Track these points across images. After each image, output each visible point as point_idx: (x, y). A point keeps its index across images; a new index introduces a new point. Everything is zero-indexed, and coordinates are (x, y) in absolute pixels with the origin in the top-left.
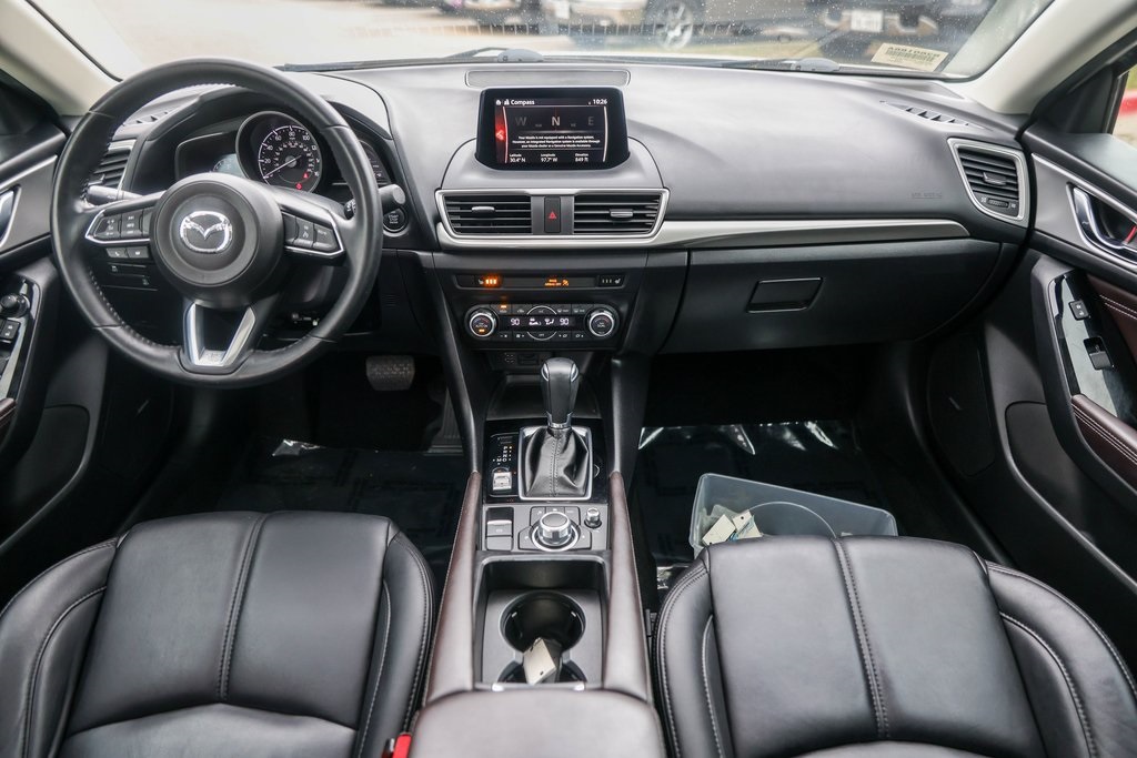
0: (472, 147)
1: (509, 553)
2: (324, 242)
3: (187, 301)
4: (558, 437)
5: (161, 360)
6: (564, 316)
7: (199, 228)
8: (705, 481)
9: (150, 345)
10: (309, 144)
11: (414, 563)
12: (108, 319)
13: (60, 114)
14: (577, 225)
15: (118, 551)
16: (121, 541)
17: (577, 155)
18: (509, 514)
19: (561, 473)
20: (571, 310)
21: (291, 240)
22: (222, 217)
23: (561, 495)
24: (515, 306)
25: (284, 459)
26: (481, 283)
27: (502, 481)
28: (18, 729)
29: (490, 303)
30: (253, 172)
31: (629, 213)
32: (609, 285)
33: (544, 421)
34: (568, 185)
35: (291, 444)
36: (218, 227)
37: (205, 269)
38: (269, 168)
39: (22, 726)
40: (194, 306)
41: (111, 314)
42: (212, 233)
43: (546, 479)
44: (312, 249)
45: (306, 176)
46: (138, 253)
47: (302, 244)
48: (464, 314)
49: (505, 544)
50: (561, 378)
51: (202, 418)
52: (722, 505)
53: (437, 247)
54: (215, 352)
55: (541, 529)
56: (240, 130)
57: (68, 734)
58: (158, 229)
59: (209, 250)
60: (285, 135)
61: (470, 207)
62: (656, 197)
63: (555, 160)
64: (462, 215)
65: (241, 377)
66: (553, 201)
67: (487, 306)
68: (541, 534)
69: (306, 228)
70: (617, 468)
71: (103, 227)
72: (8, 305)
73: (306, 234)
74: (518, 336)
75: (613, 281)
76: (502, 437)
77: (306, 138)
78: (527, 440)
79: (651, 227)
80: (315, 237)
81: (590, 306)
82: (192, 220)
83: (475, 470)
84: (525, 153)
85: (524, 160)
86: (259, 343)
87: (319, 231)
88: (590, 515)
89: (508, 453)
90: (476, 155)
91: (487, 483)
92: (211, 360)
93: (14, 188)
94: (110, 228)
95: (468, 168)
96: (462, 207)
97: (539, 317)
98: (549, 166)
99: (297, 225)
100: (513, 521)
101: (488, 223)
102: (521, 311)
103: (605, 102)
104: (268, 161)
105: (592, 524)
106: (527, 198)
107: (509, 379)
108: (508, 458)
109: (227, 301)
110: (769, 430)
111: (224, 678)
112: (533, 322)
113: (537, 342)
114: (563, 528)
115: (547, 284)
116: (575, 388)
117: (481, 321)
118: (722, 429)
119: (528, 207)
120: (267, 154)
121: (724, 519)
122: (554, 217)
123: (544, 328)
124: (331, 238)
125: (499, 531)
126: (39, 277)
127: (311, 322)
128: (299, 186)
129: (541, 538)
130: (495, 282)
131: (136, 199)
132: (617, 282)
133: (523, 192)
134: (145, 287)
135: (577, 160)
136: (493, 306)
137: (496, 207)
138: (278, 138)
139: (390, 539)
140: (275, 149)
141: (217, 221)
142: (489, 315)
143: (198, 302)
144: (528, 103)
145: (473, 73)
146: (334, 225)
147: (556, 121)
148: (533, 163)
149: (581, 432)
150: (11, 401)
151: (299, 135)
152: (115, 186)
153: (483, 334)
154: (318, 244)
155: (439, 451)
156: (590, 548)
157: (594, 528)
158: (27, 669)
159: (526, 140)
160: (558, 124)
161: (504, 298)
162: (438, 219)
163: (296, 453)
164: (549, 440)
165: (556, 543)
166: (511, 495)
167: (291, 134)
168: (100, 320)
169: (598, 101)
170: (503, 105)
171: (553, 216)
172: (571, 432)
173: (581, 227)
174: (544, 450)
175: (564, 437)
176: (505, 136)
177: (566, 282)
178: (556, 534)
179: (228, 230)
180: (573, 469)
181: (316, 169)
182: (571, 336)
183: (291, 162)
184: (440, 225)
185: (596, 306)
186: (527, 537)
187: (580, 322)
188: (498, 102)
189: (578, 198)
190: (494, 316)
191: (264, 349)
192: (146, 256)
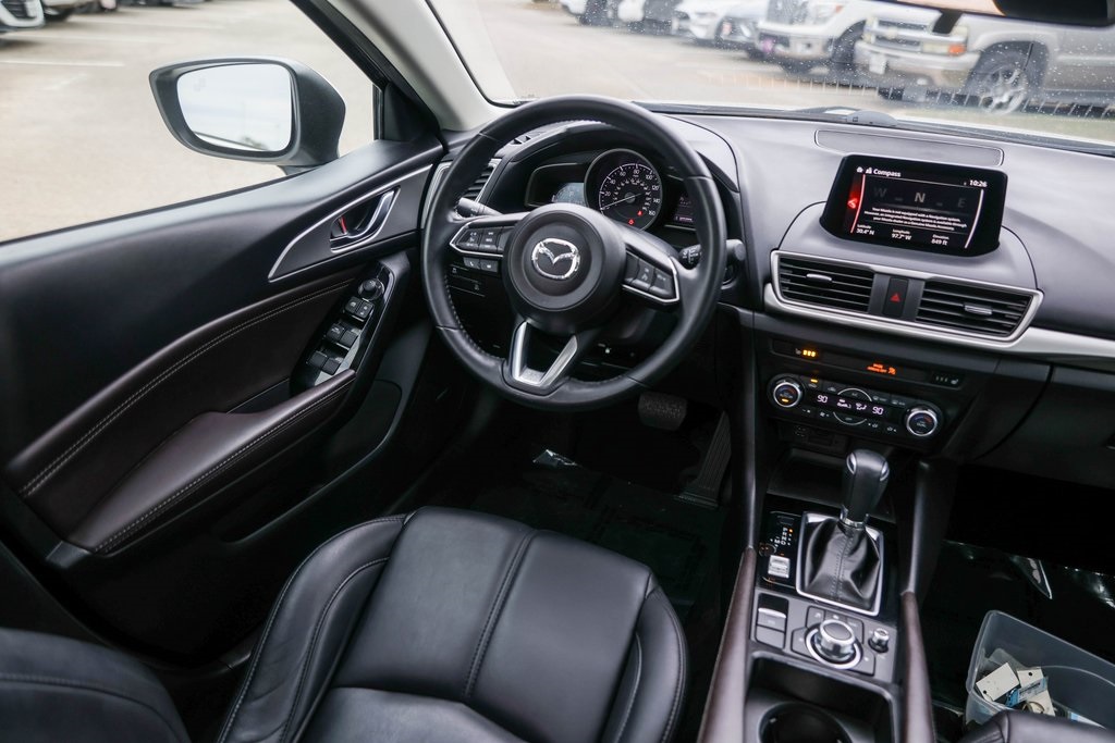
0: (820, 209)
1: (779, 651)
2: (662, 287)
3: (520, 318)
4: (850, 536)
5: (487, 369)
6: (879, 404)
7: (550, 254)
8: (991, 619)
9: (480, 352)
10: (650, 183)
11: (672, 627)
12: (451, 322)
13: (442, 127)
14: (922, 313)
15: (404, 528)
16: (408, 518)
17: (934, 236)
18: (782, 607)
19: (847, 576)
20: (890, 401)
21: (630, 280)
22: (573, 248)
23: (843, 601)
24: (827, 383)
25: (544, 468)
26: (798, 352)
27: (779, 566)
28: (298, 667)
29: (801, 374)
30: (592, 202)
31: (988, 311)
32: (943, 383)
33: (836, 512)
34: (920, 269)
35: (551, 454)
36: (567, 255)
37: (544, 292)
38: (608, 200)
39: (302, 667)
40: (525, 324)
41: (454, 317)
42: (559, 261)
43: (829, 579)
44: (648, 291)
45: (640, 213)
46: (489, 266)
47: (640, 284)
48: (770, 379)
49: (775, 640)
50: (868, 475)
51: (483, 412)
52: (1006, 650)
53: (761, 307)
54: (534, 372)
55: (819, 633)
56: (594, 162)
57: (334, 685)
58: (513, 249)
59: (554, 276)
60: (629, 172)
61: (806, 273)
62: (1026, 299)
63: (908, 238)
64: (793, 279)
65: (554, 401)
66: (899, 282)
67: (796, 377)
68: (819, 642)
69: (647, 270)
70: (911, 588)
71: (466, 237)
72: (368, 288)
73: (645, 277)
74: (822, 414)
75: (950, 380)
76: (782, 515)
77: (649, 177)
78: (812, 526)
79: (1011, 330)
80: (653, 281)
81: (912, 400)
82: (545, 244)
83: (751, 546)
84: (875, 226)
85: (872, 233)
86: (575, 372)
87: (659, 276)
88: (877, 636)
89: (788, 537)
90: (821, 220)
91: (762, 564)
92: (530, 378)
93: (395, 188)
94: (472, 239)
95: (811, 232)
96: (795, 271)
97: (849, 399)
98: (901, 244)
99: (638, 266)
100: (787, 615)
101: (819, 293)
102: (832, 389)
103: (984, 184)
104: (608, 194)
105: (878, 647)
106: (870, 273)
107: (795, 452)
108: (787, 541)
109: (556, 326)
110: (1075, 576)
111: (470, 681)
112: (842, 403)
113: (842, 425)
114: (847, 644)
115: (870, 368)
116: (882, 489)
117: (787, 391)
118: (1016, 559)
119: (870, 284)
120: (611, 188)
121: (1006, 668)
122: (897, 300)
123: (853, 412)
124: (669, 285)
125: (771, 623)
126: (395, 267)
127: (604, 349)
128: (631, 222)
129: (818, 646)
130: (813, 354)
131: (495, 216)
132: (954, 382)
133: (868, 268)
134: (476, 291)
135: (933, 241)
136: (804, 378)
137: (834, 278)
138: (622, 174)
139: (648, 591)
140: (618, 183)
141: (568, 249)
142: (796, 387)
143: (529, 321)
144: (893, 174)
145: (823, 131)
146: (675, 272)
147: (920, 197)
148: (882, 238)
149: (873, 534)
150: (352, 372)
151: (643, 173)
152: (473, 198)
153: (784, 403)
154: (655, 289)
155: (690, 499)
156: (873, 675)
157: (879, 651)
158: (315, 616)
159: (880, 212)
160: (922, 201)
161: (816, 372)
162: (769, 279)
163: (554, 464)
164: (838, 535)
165: (834, 658)
166: (786, 585)
167: (636, 172)
168: (444, 321)
169: (975, 183)
170: (864, 172)
171: (896, 298)
172: (864, 535)
173: (924, 316)
174: (830, 545)
175: (856, 537)
176: (857, 205)
177: (892, 371)
178: (837, 649)
179: (576, 260)
180: (862, 575)
181: (651, 208)
182: (882, 427)
183: (630, 198)
184: (769, 286)
185: (919, 402)
186: (802, 640)
187: (897, 416)
188: (860, 170)
189: (930, 283)
190: (801, 389)
191: (579, 379)
192: (495, 270)
